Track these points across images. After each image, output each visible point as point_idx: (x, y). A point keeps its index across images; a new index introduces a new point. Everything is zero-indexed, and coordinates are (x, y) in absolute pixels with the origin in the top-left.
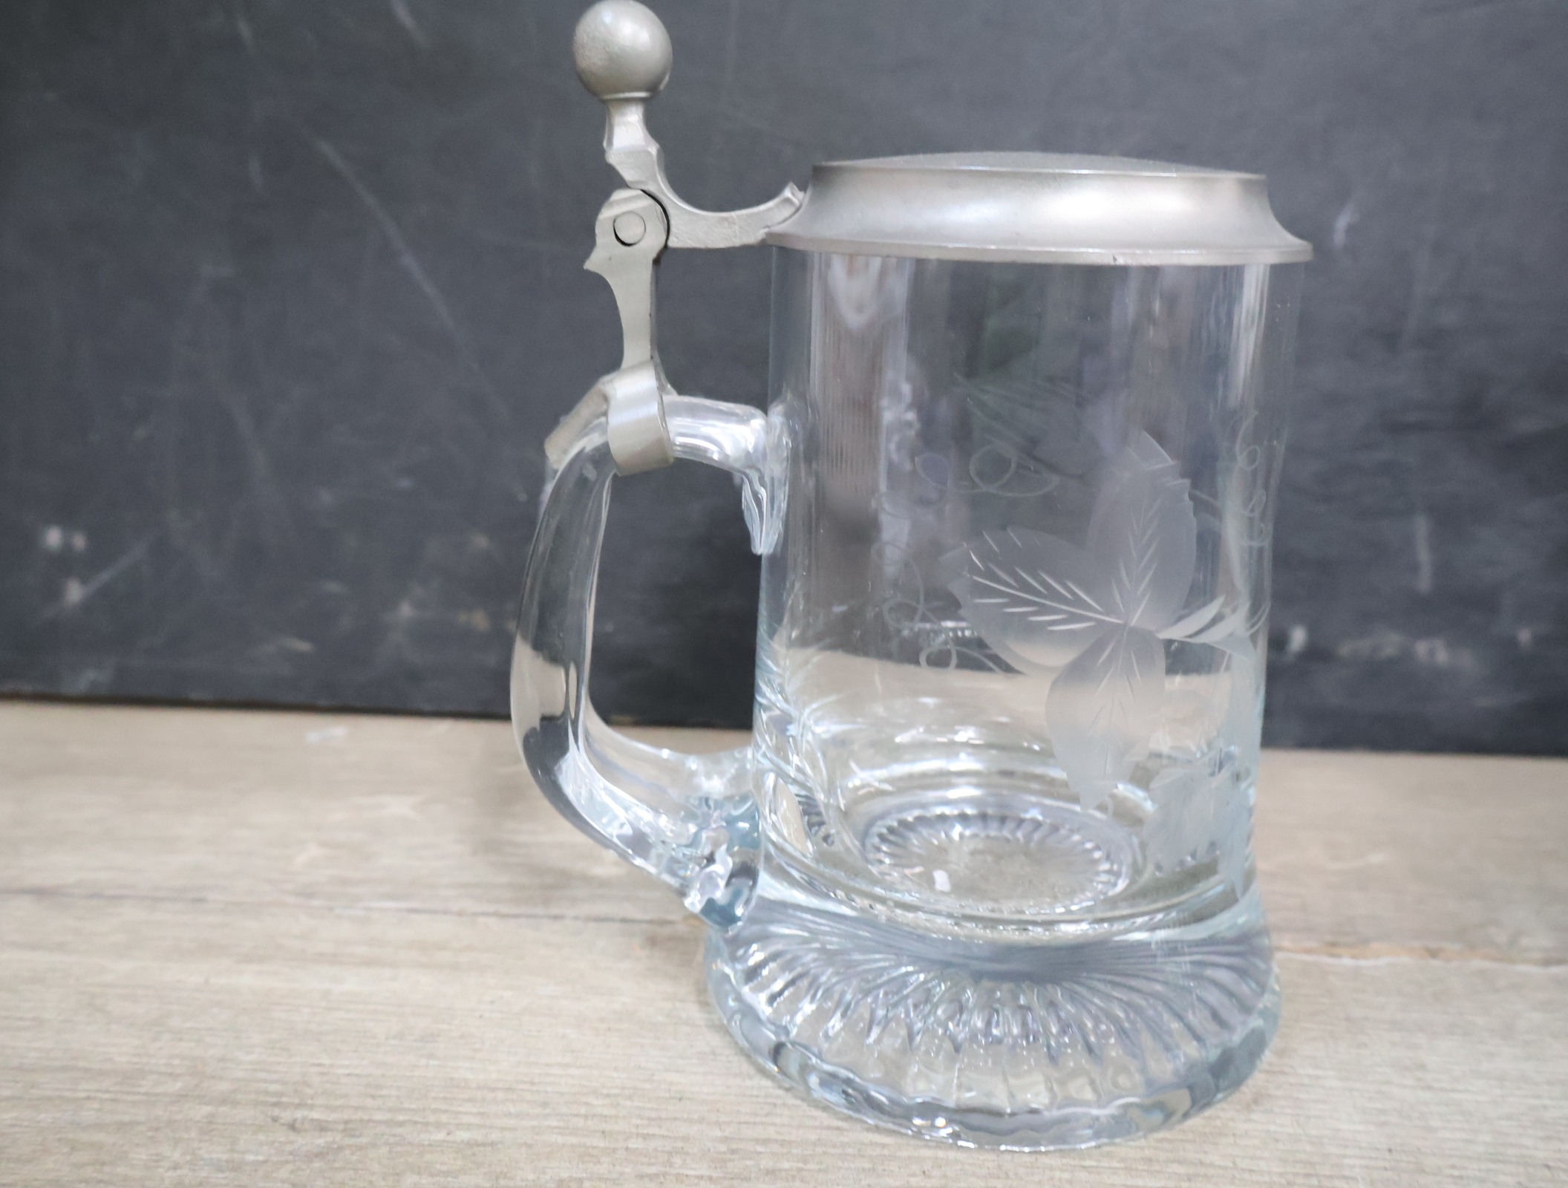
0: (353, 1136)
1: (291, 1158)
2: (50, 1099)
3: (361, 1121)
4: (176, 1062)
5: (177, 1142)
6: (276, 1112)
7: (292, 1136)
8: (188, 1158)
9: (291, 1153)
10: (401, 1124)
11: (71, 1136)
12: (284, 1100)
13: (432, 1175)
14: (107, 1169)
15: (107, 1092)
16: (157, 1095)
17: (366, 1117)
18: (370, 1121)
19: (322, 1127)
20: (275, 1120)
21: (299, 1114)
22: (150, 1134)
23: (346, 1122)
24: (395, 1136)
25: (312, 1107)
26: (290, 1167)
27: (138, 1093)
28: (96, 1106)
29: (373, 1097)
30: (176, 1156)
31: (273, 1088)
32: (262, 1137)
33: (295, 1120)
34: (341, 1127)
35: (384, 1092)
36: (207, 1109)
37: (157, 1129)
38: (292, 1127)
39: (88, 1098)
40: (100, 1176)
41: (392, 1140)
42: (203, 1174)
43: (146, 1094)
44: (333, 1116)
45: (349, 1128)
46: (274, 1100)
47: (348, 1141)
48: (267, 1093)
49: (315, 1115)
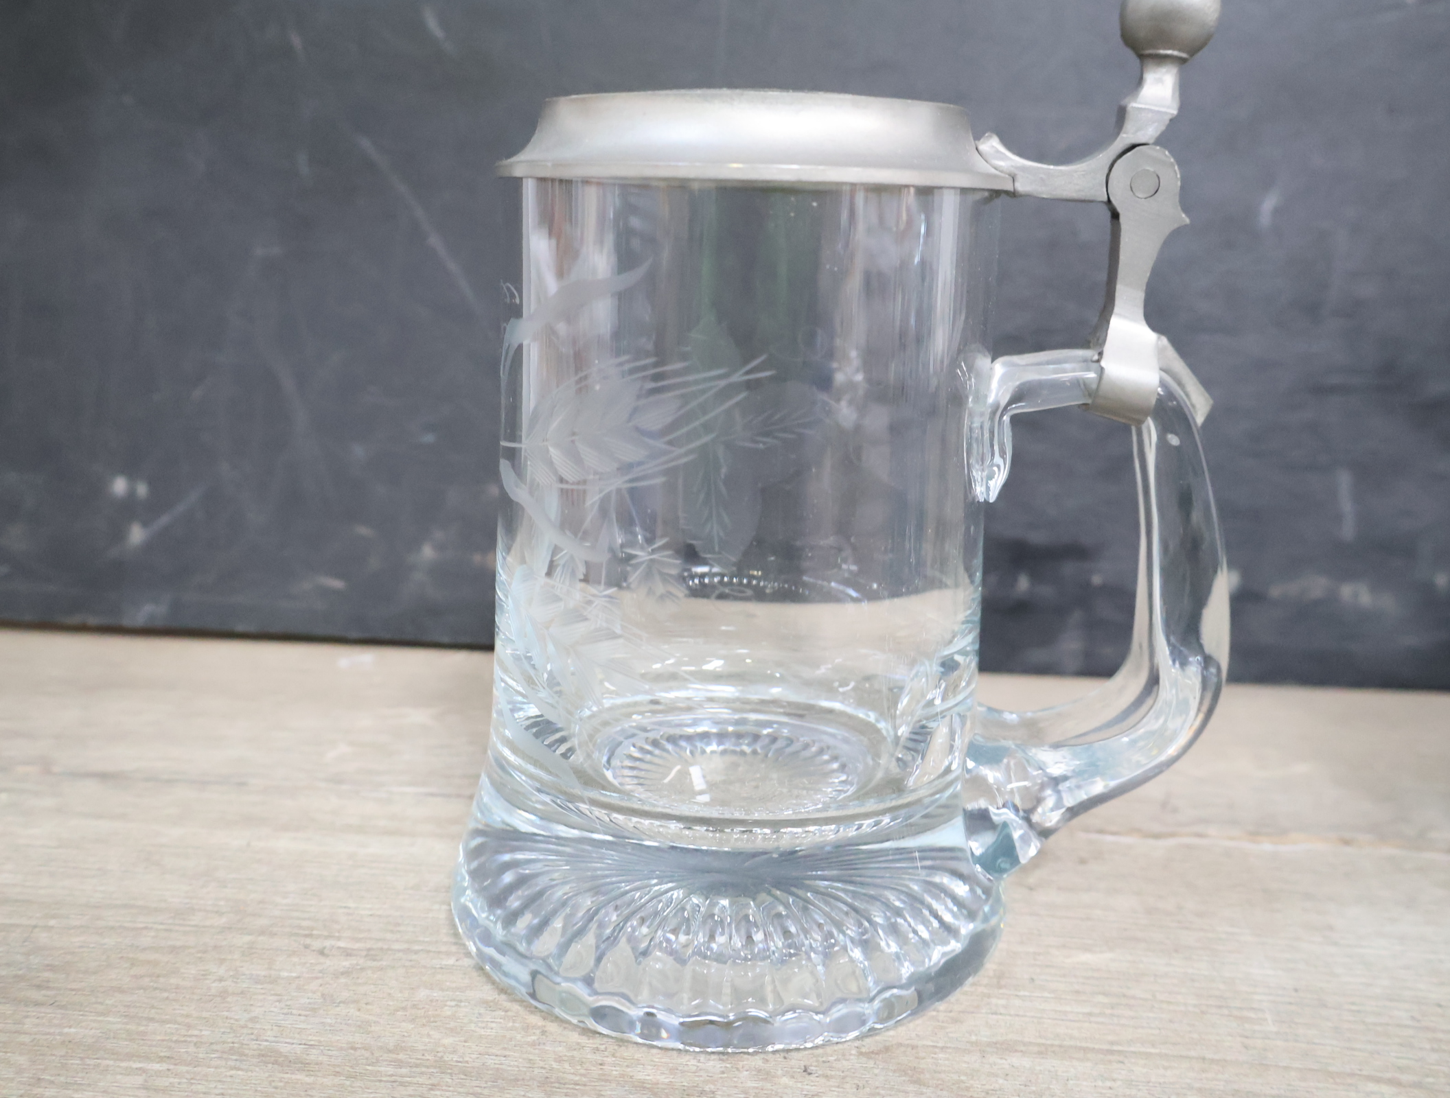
0: (374, 960)
1: (321, 975)
2: (112, 928)
3: (382, 949)
4: (222, 903)
5: (222, 961)
6: (308, 941)
7: (322, 959)
8: (231, 973)
9: (320, 972)
10: (416, 952)
11: (131, 955)
12: (315, 932)
13: (442, 990)
14: (162, 980)
15: (162, 924)
16: (204, 927)
17: (386, 947)
18: (389, 949)
19: (348, 953)
20: (307, 947)
21: (328, 943)
22: (199, 955)
23: (369, 950)
24: (411, 961)
25: (339, 939)
26: (320, 981)
27: (189, 926)
28: (153, 934)
29: (392, 932)
30: (221, 971)
31: (305, 923)
32: (295, 959)
33: (324, 948)
34: (364, 953)
35: (402, 928)
36: (247, 938)
37: (205, 952)
38: (322, 952)
39: (146, 928)
40: (155, 985)
41: (408, 964)
42: (245, 985)
43: (196, 926)
44: (357, 946)
45: (370, 954)
46: (306, 932)
47: (370, 963)
48: (300, 927)
49: (342, 944)
